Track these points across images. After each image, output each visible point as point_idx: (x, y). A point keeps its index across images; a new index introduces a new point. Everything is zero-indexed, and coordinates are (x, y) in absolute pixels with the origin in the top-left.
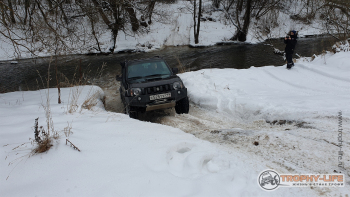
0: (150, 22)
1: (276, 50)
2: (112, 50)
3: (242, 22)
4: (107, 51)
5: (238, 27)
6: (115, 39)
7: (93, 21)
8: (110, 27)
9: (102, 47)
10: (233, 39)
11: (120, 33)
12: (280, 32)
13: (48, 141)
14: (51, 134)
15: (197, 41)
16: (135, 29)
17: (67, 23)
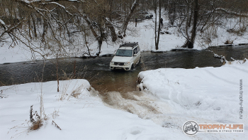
0: (125, 35)
1: (215, 55)
2: (98, 55)
3: (190, 35)
4: (95, 55)
5: (188, 39)
6: (100, 47)
7: (86, 35)
8: (97, 39)
9: (91, 52)
10: (184, 47)
11: (104, 43)
12: (219, 42)
13: (40, 122)
14: (43, 117)
15: (157, 48)
16: (114, 40)
17: (69, 36)
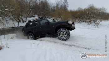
4: (17, 26)
7: (13, 21)
8: (17, 22)
11: (20, 23)
13: (1, 47)
16: (23, 22)
